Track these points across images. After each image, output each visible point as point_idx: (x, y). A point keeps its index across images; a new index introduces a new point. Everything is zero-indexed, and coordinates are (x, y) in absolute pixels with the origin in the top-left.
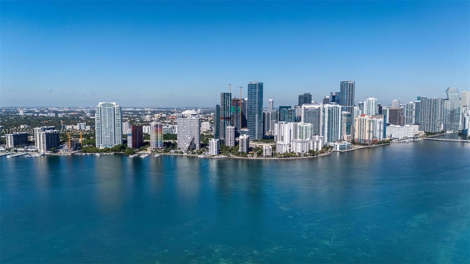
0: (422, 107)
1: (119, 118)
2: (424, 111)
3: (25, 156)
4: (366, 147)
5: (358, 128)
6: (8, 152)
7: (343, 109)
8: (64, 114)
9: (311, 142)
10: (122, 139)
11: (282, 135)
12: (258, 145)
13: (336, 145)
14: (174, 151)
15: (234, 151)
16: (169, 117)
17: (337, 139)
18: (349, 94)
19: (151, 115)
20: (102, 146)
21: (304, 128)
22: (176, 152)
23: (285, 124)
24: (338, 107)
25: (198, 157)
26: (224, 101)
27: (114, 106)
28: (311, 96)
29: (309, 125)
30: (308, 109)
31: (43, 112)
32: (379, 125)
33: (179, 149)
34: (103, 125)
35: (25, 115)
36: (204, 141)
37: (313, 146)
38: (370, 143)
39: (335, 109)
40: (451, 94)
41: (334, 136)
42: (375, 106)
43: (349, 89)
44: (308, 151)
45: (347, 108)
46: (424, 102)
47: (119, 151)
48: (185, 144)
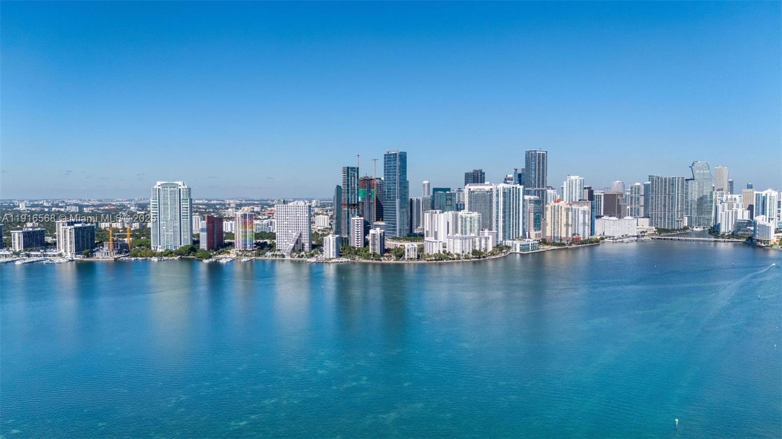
0: (653, 191)
1: (187, 205)
2: (655, 196)
3: (44, 262)
4: (561, 247)
5: (550, 221)
6: (16, 258)
7: (527, 193)
8: (93, 209)
9: (477, 239)
10: (191, 239)
11: (436, 230)
12: (399, 244)
13: (515, 244)
14: (271, 254)
15: (362, 252)
16: (264, 211)
17: (517, 236)
18: (539, 170)
19: (236, 208)
20: (160, 248)
21: (468, 219)
22: (273, 255)
23: (440, 213)
24: (518, 188)
25: (308, 261)
26: (348, 180)
27: (179, 187)
28: (484, 174)
29: (475, 215)
30: (474, 192)
31: (57, 206)
32: (582, 215)
33: (279, 250)
34: (162, 216)
35: (28, 210)
36: (317, 241)
37: (480, 244)
38: (568, 242)
39: (513, 191)
40: (698, 172)
41: (513, 231)
42: (580, 189)
43: (538, 163)
44: (471, 252)
45: (535, 191)
46: (656, 182)
47: (187, 254)
48: (287, 243)
